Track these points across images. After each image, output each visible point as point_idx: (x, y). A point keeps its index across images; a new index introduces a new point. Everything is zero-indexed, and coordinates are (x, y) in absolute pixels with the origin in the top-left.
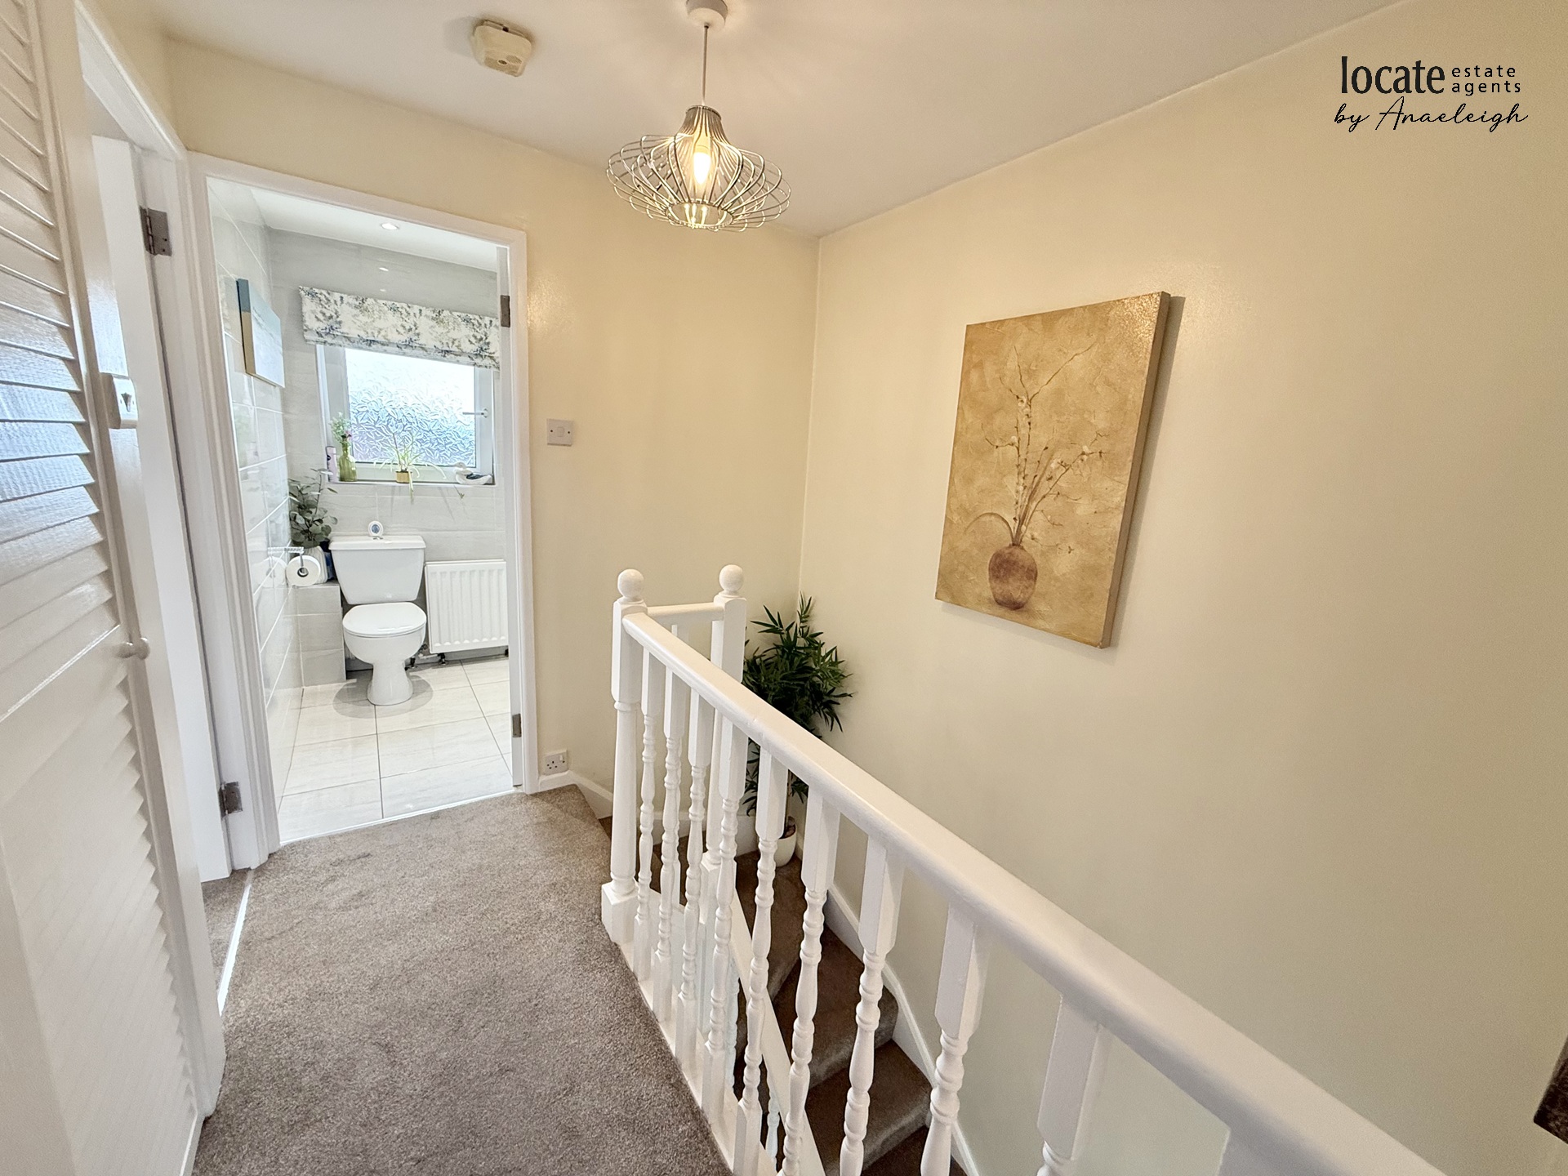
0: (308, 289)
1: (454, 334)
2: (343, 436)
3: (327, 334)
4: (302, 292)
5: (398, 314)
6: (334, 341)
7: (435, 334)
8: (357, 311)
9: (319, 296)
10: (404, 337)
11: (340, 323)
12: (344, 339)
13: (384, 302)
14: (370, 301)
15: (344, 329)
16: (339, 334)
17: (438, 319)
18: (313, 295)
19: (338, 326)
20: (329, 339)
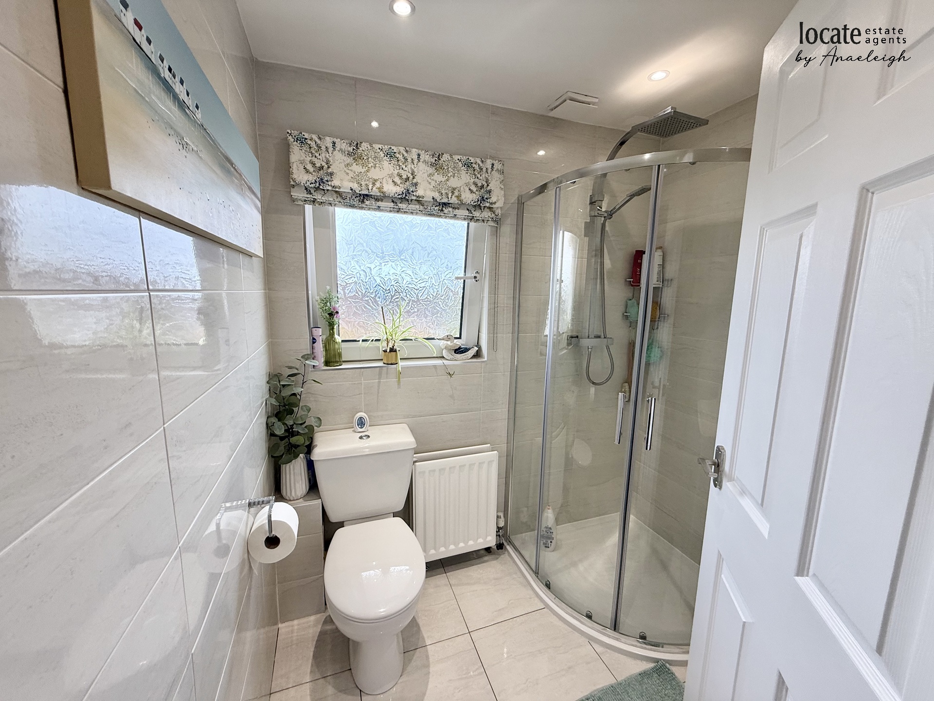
0: (295, 133)
1: (454, 182)
2: (329, 314)
3: (317, 189)
4: (290, 138)
5: (394, 161)
6: (324, 199)
7: (433, 183)
8: (349, 160)
9: (309, 142)
10: (399, 189)
11: (331, 174)
12: (335, 195)
13: (380, 146)
14: (364, 146)
15: (336, 182)
16: (330, 188)
17: (437, 165)
18: (302, 141)
19: (329, 178)
20: (318, 196)
